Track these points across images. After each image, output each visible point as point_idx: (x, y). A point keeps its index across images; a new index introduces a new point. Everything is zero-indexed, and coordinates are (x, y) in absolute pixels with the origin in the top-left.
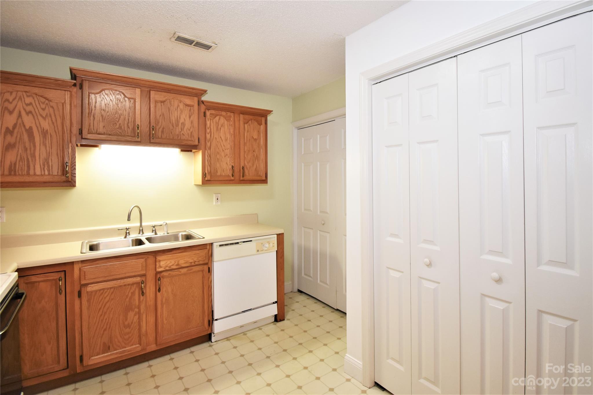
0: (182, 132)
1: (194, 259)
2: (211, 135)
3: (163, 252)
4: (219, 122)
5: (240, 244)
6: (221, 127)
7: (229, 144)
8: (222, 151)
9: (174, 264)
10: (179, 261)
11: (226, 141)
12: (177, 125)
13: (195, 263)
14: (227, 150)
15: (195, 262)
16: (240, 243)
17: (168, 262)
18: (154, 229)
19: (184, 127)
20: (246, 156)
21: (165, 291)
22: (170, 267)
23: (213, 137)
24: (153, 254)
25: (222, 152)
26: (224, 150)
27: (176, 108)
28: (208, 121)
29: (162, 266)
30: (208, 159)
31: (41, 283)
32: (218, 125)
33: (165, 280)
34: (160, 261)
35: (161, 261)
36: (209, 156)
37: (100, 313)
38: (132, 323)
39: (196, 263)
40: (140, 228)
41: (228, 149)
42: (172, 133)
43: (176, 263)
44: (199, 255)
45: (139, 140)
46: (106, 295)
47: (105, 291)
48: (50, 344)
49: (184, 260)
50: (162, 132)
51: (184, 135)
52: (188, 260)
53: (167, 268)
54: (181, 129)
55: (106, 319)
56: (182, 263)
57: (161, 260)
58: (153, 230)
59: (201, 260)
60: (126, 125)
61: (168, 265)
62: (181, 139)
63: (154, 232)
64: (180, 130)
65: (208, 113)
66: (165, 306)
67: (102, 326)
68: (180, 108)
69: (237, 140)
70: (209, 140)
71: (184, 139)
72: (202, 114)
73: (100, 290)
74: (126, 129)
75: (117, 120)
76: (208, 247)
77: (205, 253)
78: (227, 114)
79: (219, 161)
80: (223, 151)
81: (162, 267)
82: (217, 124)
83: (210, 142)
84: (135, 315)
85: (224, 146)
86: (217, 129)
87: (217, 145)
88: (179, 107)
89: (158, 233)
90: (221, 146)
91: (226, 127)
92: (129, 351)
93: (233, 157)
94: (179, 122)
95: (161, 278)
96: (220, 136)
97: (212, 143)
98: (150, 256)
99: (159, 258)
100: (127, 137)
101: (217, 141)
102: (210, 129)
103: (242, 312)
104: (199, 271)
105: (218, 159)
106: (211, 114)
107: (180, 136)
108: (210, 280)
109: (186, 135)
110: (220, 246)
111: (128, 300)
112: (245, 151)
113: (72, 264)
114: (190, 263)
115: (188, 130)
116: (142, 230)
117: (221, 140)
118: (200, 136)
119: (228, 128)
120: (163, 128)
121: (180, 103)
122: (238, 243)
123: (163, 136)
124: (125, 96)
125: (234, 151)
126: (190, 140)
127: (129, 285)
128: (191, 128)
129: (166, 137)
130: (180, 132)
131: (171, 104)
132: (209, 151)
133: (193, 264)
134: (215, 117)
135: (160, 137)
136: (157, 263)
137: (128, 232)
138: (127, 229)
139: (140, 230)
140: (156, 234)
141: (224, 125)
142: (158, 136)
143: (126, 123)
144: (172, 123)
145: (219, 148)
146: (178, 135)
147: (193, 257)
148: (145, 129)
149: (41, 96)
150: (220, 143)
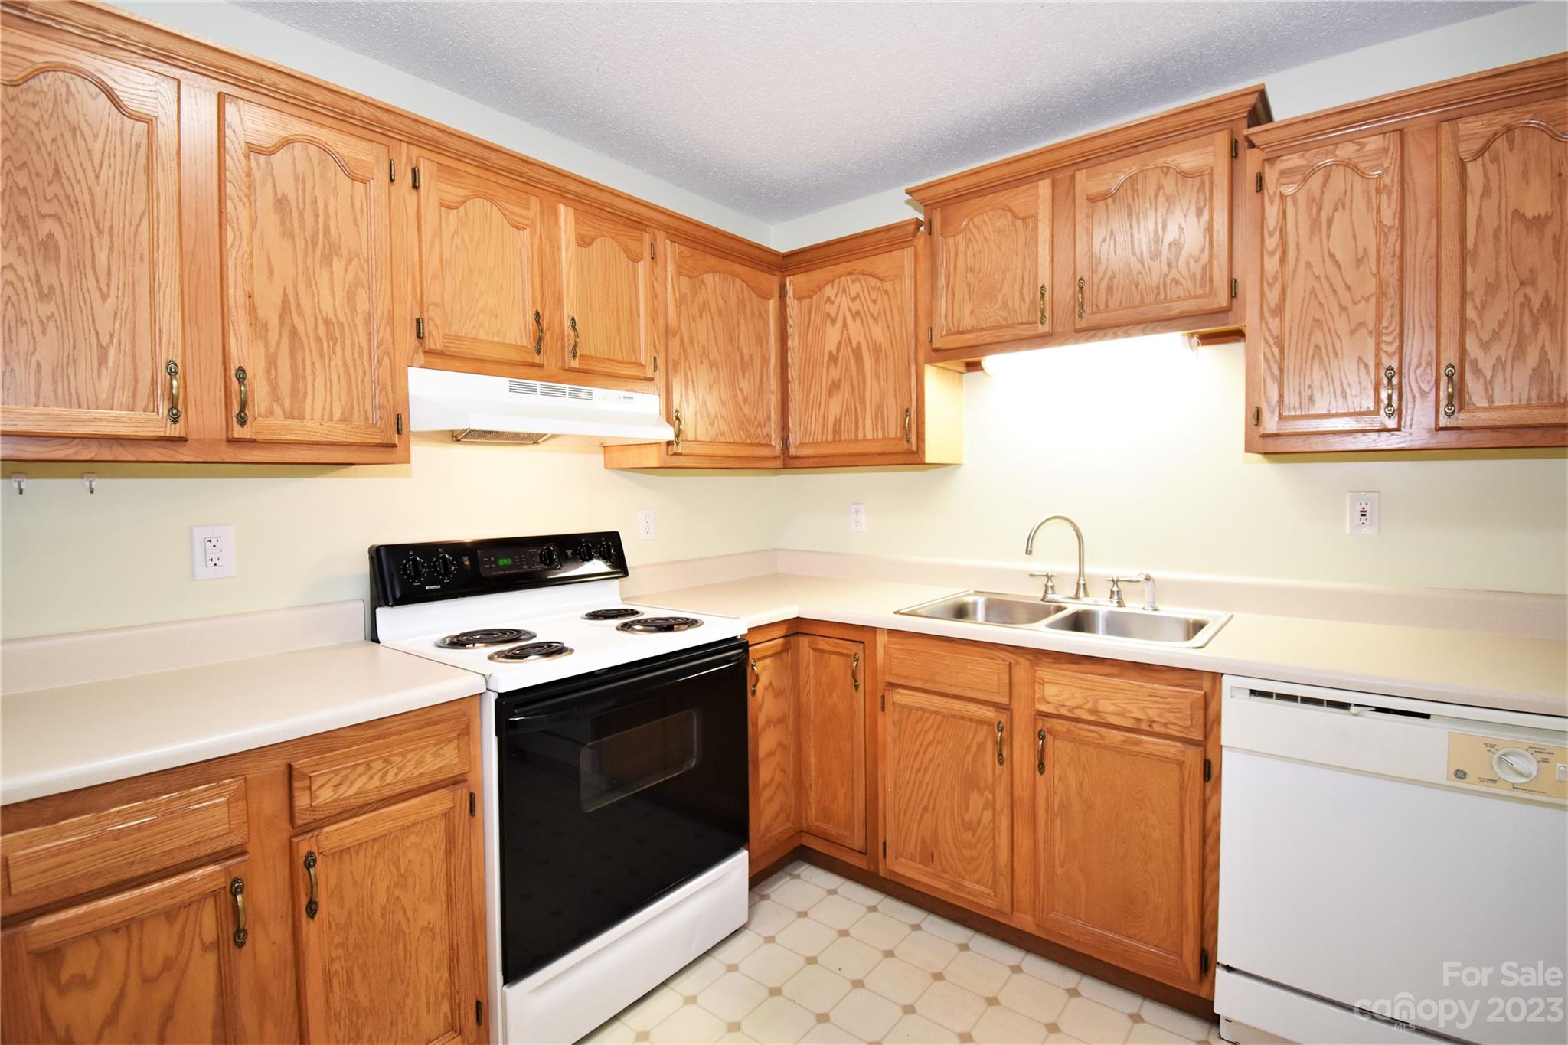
0: (1173, 274)
1: (1147, 710)
2: (1283, 260)
3: (1055, 658)
4: (1323, 192)
5: (1354, 714)
6: (1336, 210)
7: (1374, 275)
8: (1335, 310)
9: (1085, 704)
10: (1097, 701)
11: (1358, 267)
12: (1156, 254)
13: (1151, 726)
14: (1363, 303)
15: (1154, 722)
16: (1354, 709)
17: (1065, 695)
18: (1115, 589)
19: (1178, 256)
20: (1471, 314)
21: (1060, 777)
22: (1072, 709)
23: (1297, 260)
24: (1030, 657)
25: (1336, 316)
26: (1349, 304)
28: (1272, 203)
29: (1050, 699)
30: (1269, 355)
31: (832, 656)
32: (1320, 209)
33: (1058, 743)
34: (1044, 681)
35: (1048, 683)
36: (1271, 341)
37: (917, 764)
38: (979, 824)
39: (1157, 728)
40: (1079, 580)
41: (1367, 299)
43: (1089, 706)
44: (1165, 703)
45: (1046, 328)
46: (927, 727)
47: (927, 715)
49: (1113, 704)
50: (1110, 290)
51: (1177, 282)
52: (1129, 707)
53: (1064, 712)
54: (1169, 265)
55: (927, 784)
56: (1108, 708)
57: (1046, 680)
58: (1112, 592)
59: (1174, 724)
60: (1017, 295)
61: (1067, 703)
62: (1168, 297)
63: (1116, 597)
64: (1165, 269)
65: (1271, 176)
66: (1058, 822)
67: (920, 797)
68: (1165, 194)
69: (1419, 250)
70: (1275, 278)
71: (1179, 297)
72: (1250, 185)
73: (918, 709)
74: (1017, 307)
75: (998, 286)
76: (1207, 685)
77: (1192, 704)
78: (1362, 145)
79: (1321, 358)
80: (1343, 309)
81: (1049, 703)
82: (1315, 203)
83: (1278, 287)
84: (985, 808)
85: (1348, 287)
86: (1315, 225)
87: (1313, 292)
88: (1161, 192)
89: (1126, 604)
90: (1335, 292)
91: (1360, 204)
92: (969, 894)
93: (1391, 329)
94: (1162, 241)
95: (1046, 733)
96: (1329, 251)
97: (1289, 292)
98: (1022, 661)
99: (1042, 673)
100: (1019, 326)
101: (1314, 274)
102: (1277, 234)
104: (1169, 760)
105: (1317, 347)
106: (1283, 173)
107: (1165, 291)
108: (1211, 806)
109: (1184, 282)
110: (1253, 692)
111: (969, 758)
112: (1469, 288)
113: (874, 629)
114: (1134, 721)
115: (1192, 262)
116: (1084, 585)
117: (1332, 271)
118: (1237, 275)
119: (1369, 209)
120: (1111, 279)
121: (1166, 175)
122: (1345, 706)
123: (1110, 302)
124: (1015, 217)
125: (1397, 302)
126: (1197, 297)
127: (971, 720)
128: (1203, 250)
129: (1121, 302)
130: (1166, 275)
131: (1137, 190)
132: (1274, 323)
133: (1144, 726)
134: (1305, 180)
135: (1102, 307)
136: (1036, 687)
137: (1050, 584)
138: (1049, 577)
139: (1078, 585)
140: (1120, 603)
141: (1348, 200)
142: (1097, 306)
143: (1017, 288)
144: (1138, 252)
145: (1322, 300)
146: (1158, 288)
147: (1146, 704)
148: (1065, 293)
149: (870, 275)
150: (1327, 278)
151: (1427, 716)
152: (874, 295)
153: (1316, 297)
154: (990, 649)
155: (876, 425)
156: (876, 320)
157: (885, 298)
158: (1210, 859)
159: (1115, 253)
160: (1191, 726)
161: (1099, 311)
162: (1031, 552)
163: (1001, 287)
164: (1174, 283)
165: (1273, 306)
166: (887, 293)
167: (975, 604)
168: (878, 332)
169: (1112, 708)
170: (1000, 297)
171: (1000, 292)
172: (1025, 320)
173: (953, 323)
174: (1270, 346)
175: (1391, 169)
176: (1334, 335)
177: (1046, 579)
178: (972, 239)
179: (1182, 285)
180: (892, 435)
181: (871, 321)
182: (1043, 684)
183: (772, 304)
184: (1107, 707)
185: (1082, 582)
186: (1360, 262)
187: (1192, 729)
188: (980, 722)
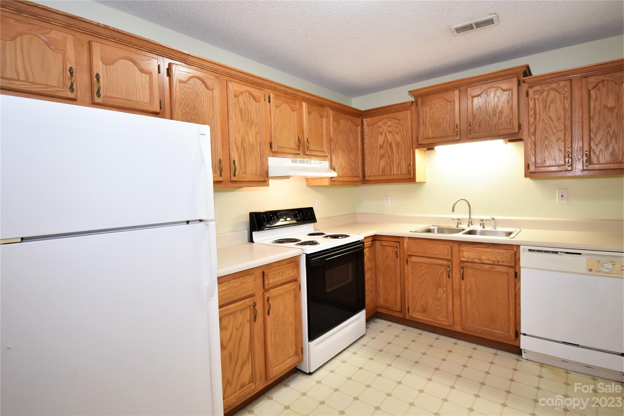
0: (500, 121)
1: (497, 258)
2: (535, 118)
3: (467, 244)
4: (547, 98)
5: (560, 255)
6: (551, 103)
7: (563, 123)
8: (551, 133)
9: (477, 257)
10: (481, 256)
11: (558, 121)
12: (494, 115)
13: (498, 263)
14: (560, 132)
15: (499, 261)
16: (559, 253)
17: (470, 255)
18: (482, 223)
19: (502, 116)
20: (592, 136)
21: (469, 281)
22: (472, 259)
23: (540, 118)
24: (458, 244)
25: (552, 136)
26: (555, 132)
27: (493, 98)
28: (531, 100)
29: (465, 256)
30: (531, 147)
31: (388, 247)
32: (546, 103)
33: (468, 270)
36: (532, 143)
37: (419, 281)
38: (442, 299)
39: (500, 263)
40: (469, 220)
41: (561, 131)
42: (488, 125)
43: (478, 258)
44: (503, 255)
45: (458, 138)
46: (423, 268)
47: (423, 264)
48: (392, 290)
49: (486, 257)
50: (479, 126)
51: (502, 124)
52: (491, 257)
53: (470, 260)
54: (499, 118)
55: (423, 287)
57: (464, 250)
59: (505, 261)
60: (448, 127)
61: (471, 257)
62: (499, 128)
63: (482, 225)
64: (498, 120)
65: (531, 92)
66: (469, 295)
67: (421, 291)
68: (497, 96)
69: (577, 116)
70: (533, 124)
71: (502, 129)
72: (524, 95)
73: (419, 263)
74: (448, 131)
76: (515, 249)
77: (511, 255)
78: (559, 84)
79: (547, 148)
81: (465, 258)
82: (545, 101)
83: (533, 127)
84: (444, 293)
85: (555, 127)
86: (545, 107)
87: (545, 128)
88: (496, 95)
89: (486, 228)
90: (551, 128)
91: (558, 102)
92: (439, 321)
93: (569, 140)
94: (497, 111)
95: (464, 267)
96: (549, 115)
97: (537, 129)
98: (455, 245)
99: (462, 248)
100: (449, 137)
101: (545, 122)
102: (533, 110)
103: (563, 342)
104: (504, 273)
105: (546, 145)
106: (535, 91)
107: (498, 126)
108: (517, 286)
110: (530, 250)
111: (438, 277)
112: (591, 128)
113: (403, 237)
114: (492, 262)
115: (506, 117)
116: (471, 222)
117: (550, 121)
118: (521, 122)
119: (561, 103)
120: (480, 122)
121: (497, 90)
122: (557, 252)
123: (480, 130)
124: (447, 101)
125: (570, 132)
126: (509, 129)
127: (438, 265)
128: (510, 114)
129: (483, 130)
130: (498, 122)
131: (488, 95)
132: (533, 138)
133: (496, 263)
134: (541, 94)
135: (477, 131)
136: (461, 253)
137: (459, 222)
138: (459, 220)
139: (469, 222)
140: (484, 227)
141: (555, 100)
142: (475, 131)
143: (448, 124)
144: (489, 114)
145: (548, 131)
146: (495, 125)
147: (496, 256)
148: (464, 126)
149: (395, 119)
150: (549, 124)
151: (580, 254)
152: (396, 125)
153: (546, 130)
154: (444, 242)
155: (398, 169)
156: (397, 134)
157: (401, 127)
158: (518, 302)
159: (481, 114)
160: (511, 261)
161: (476, 133)
162: (454, 211)
163: (442, 124)
164: (501, 125)
165: (532, 132)
166: (401, 125)
167: (434, 229)
168: (398, 138)
169: (485, 258)
170: (442, 128)
171: (442, 125)
172: (451, 134)
173: (425, 136)
174: (532, 145)
175: (568, 91)
176: (551, 142)
177: (458, 220)
178: (432, 108)
179: (503, 125)
180: (404, 173)
181: (395, 134)
182: (463, 252)
183: (359, 128)
184: (484, 257)
185: (470, 221)
186: (559, 119)
187: (511, 263)
188: (441, 265)
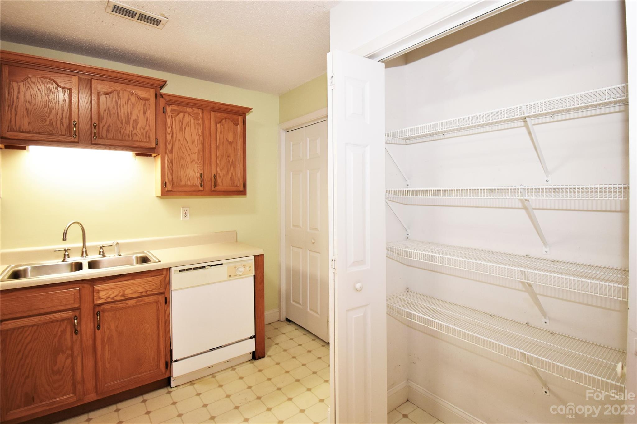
0: (135, 131)
2: (172, 137)
4: (183, 120)
6: (187, 126)
7: (196, 147)
8: (187, 155)
11: (192, 144)
12: (128, 123)
14: (194, 154)
18: (101, 250)
19: (137, 125)
20: (218, 162)
23: (176, 138)
25: (187, 157)
26: (190, 154)
27: (126, 102)
28: (169, 118)
30: (169, 165)
32: (182, 124)
36: (169, 161)
40: (83, 249)
41: (195, 153)
42: (120, 132)
45: (76, 139)
50: (108, 131)
51: (137, 135)
54: (133, 128)
60: (59, 121)
62: (133, 139)
64: (132, 129)
65: (169, 109)
69: (207, 143)
70: (170, 142)
71: (138, 140)
72: (161, 110)
74: (59, 127)
75: (47, 115)
78: (193, 110)
79: (183, 168)
80: (189, 155)
82: (181, 122)
83: (171, 145)
85: (190, 149)
86: (181, 129)
87: (181, 148)
88: (130, 101)
90: (187, 149)
91: (193, 126)
92: (60, 403)
93: (201, 163)
94: (130, 118)
96: (185, 138)
97: (174, 148)
100: (61, 136)
101: (181, 143)
102: (171, 128)
105: (182, 165)
106: (172, 110)
107: (132, 136)
109: (139, 136)
115: (142, 129)
116: (86, 251)
117: (186, 143)
118: (158, 138)
119: (195, 128)
120: (109, 127)
121: (132, 95)
124: (57, 85)
125: (202, 156)
126: (144, 142)
128: (146, 126)
130: (132, 131)
131: (120, 96)
132: (170, 156)
134: (178, 114)
137: (67, 254)
141: (189, 124)
144: (121, 120)
145: (184, 152)
146: (129, 135)
148: (85, 127)
150: (184, 145)
151: (222, 264)
153: (181, 150)
159: (110, 117)
164: (135, 135)
165: (170, 150)
174: (169, 163)
175: (200, 119)
176: (187, 163)
177: (64, 251)
178: (30, 87)
186: (193, 142)
